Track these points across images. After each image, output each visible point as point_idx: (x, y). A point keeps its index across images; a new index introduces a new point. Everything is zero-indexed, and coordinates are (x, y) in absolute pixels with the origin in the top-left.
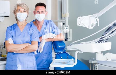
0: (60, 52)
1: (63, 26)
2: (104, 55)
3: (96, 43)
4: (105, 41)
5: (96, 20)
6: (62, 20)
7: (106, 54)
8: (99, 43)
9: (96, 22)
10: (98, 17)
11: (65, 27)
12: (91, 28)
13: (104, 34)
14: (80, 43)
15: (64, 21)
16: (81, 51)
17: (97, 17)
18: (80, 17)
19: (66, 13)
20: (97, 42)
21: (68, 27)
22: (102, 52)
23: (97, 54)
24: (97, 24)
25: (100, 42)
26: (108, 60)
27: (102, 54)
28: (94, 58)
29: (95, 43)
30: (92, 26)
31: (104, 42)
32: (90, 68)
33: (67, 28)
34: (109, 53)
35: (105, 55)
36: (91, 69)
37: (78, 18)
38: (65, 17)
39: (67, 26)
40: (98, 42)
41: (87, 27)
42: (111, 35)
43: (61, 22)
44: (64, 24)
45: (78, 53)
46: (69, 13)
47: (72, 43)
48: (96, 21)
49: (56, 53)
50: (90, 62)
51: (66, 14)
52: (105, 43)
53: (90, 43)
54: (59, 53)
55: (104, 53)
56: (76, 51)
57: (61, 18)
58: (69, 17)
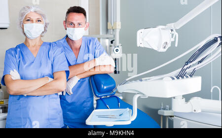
0: (105, 96)
1: (111, 46)
2: (187, 101)
3: (173, 79)
4: (190, 76)
5: (173, 35)
6: (108, 35)
7: (190, 101)
8: (179, 80)
9: (173, 40)
10: (177, 31)
11: (113, 47)
12: (162, 50)
13: (187, 63)
14: (143, 79)
15: (112, 36)
16: (144, 94)
17: (174, 30)
18: (142, 30)
19: (116, 21)
20: (175, 78)
21: (120, 49)
22: (184, 96)
23: (173, 99)
24: (173, 43)
25: (180, 77)
26: (195, 111)
27: (184, 99)
28: (168, 106)
29: (171, 79)
30: (165, 47)
31: (187, 77)
32: (160, 125)
33: (117, 50)
34: (196, 98)
35: (189, 103)
36: (162, 128)
37: (139, 32)
38: (113, 30)
39: (118, 47)
40: (177, 77)
41: (155, 48)
42: (200, 64)
43: (107, 38)
44: (112, 42)
45: (139, 98)
46: (121, 21)
47: (127, 80)
48: (172, 37)
49: (98, 97)
50: (160, 112)
51: (115, 23)
52: (190, 79)
53: (162, 79)
54: (102, 97)
55: (187, 98)
56: (135, 94)
57: (107, 30)
58: (120, 30)
